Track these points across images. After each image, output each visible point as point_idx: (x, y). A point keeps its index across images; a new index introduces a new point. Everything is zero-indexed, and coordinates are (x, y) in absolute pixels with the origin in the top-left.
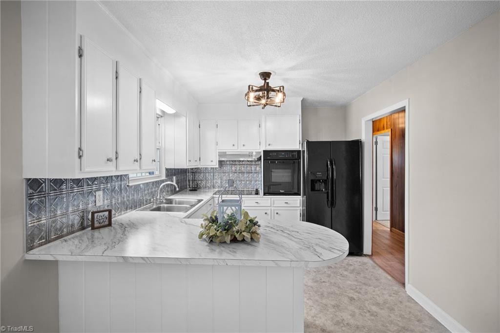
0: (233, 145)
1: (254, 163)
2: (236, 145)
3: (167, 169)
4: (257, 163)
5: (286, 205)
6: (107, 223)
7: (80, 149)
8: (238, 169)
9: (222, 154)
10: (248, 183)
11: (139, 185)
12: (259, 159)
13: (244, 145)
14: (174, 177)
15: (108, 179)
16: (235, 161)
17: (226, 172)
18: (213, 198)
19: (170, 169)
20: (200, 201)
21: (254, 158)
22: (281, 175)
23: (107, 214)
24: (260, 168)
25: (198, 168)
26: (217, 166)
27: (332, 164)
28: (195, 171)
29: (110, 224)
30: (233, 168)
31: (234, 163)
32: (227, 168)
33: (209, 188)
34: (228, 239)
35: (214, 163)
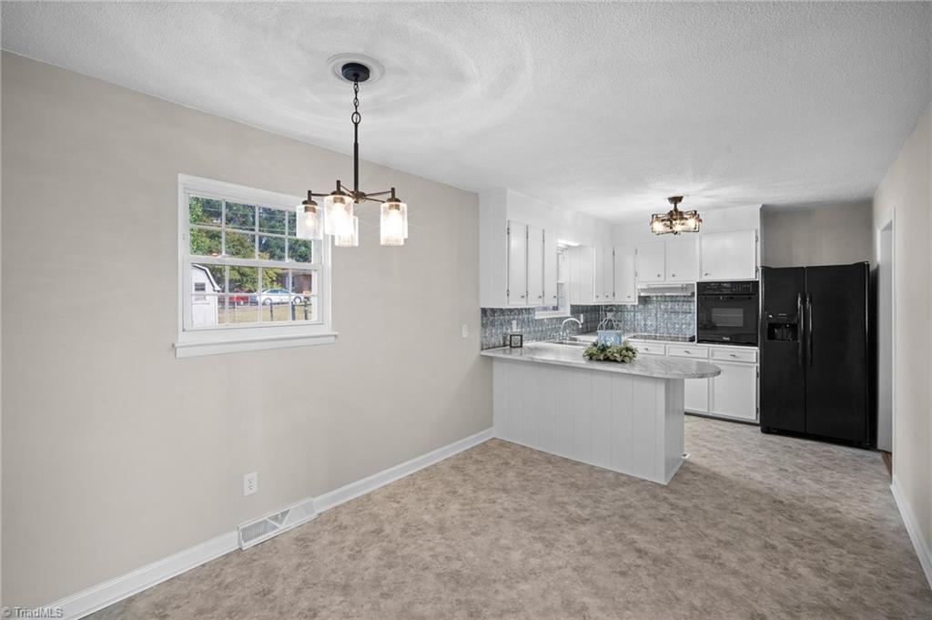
0: (659, 276)
2: (663, 275)
3: (572, 306)
4: (689, 299)
5: (732, 358)
6: (519, 344)
7: (508, 290)
8: (669, 307)
10: (684, 326)
11: (543, 319)
12: (693, 294)
13: (673, 276)
14: (582, 315)
15: (520, 311)
19: (576, 306)
21: (686, 292)
22: (732, 316)
23: (520, 337)
24: (694, 307)
26: (637, 304)
27: (804, 302)
28: (610, 310)
29: (521, 346)
32: (653, 306)
34: (602, 357)
35: (632, 299)
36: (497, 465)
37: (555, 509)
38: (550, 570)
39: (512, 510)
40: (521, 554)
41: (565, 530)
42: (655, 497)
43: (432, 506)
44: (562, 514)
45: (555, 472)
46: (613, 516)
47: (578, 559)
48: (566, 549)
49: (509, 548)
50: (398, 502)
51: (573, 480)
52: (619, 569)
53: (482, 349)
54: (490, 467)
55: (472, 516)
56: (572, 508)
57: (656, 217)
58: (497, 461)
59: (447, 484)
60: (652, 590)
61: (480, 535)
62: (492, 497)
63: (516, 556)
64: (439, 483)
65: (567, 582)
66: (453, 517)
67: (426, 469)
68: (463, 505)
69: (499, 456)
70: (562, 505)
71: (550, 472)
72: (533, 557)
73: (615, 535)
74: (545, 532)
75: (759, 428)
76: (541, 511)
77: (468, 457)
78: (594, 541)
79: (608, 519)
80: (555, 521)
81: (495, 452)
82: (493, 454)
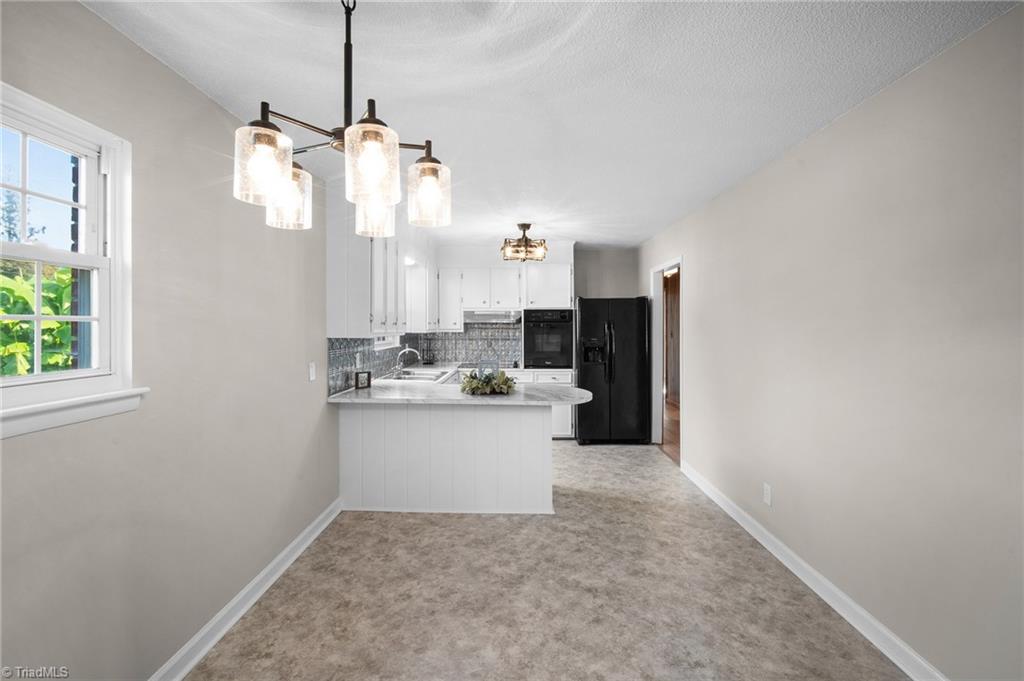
0: (484, 302)
1: (512, 326)
2: (488, 303)
4: (516, 326)
5: (554, 381)
6: (366, 385)
7: (371, 315)
8: (490, 334)
9: (468, 314)
10: (504, 353)
11: (379, 352)
12: (519, 321)
13: (498, 303)
14: (407, 345)
15: (362, 341)
16: (486, 324)
17: (472, 340)
18: (458, 372)
20: (444, 373)
21: (512, 320)
22: (551, 343)
23: (366, 375)
24: (521, 334)
25: (434, 334)
26: (462, 331)
27: (609, 328)
28: (430, 338)
29: (369, 385)
30: (483, 334)
31: (484, 326)
32: (475, 334)
33: (450, 361)
34: (488, 390)
35: (458, 326)
36: (374, 546)
37: (482, 579)
38: (535, 654)
39: (439, 599)
40: (494, 650)
41: (511, 597)
42: (555, 529)
43: (329, 638)
44: (493, 580)
45: (447, 534)
46: (540, 563)
47: (550, 626)
48: (531, 620)
49: (474, 649)
50: (268, 656)
51: (472, 536)
52: (591, 619)
53: (329, 395)
54: (368, 553)
55: (396, 627)
56: (497, 570)
57: (507, 242)
58: (370, 542)
59: (326, 595)
60: (631, 626)
61: (427, 648)
62: (401, 590)
63: (490, 654)
64: (312, 599)
65: (563, 658)
66: (373, 640)
67: (276, 586)
68: (372, 617)
69: (368, 534)
70: (485, 569)
71: (441, 535)
72: (507, 646)
73: (557, 582)
74: (494, 609)
75: (575, 442)
76: (470, 586)
77: (327, 547)
78: (546, 598)
79: (538, 568)
80: (493, 591)
81: (358, 529)
82: (357, 533)
